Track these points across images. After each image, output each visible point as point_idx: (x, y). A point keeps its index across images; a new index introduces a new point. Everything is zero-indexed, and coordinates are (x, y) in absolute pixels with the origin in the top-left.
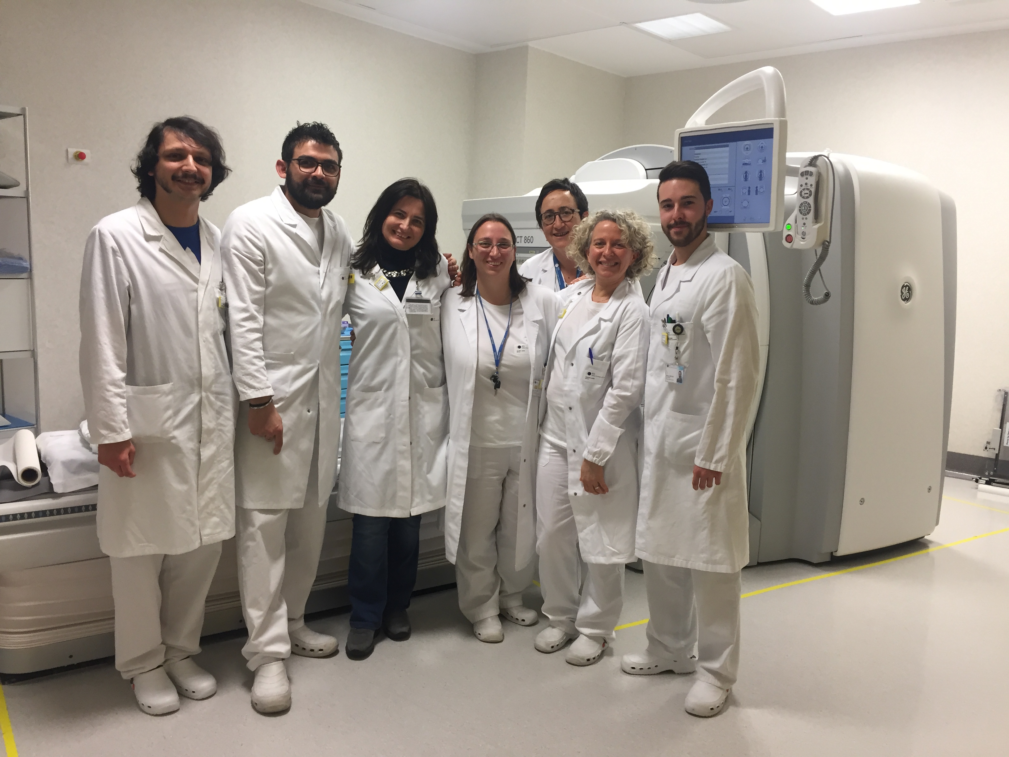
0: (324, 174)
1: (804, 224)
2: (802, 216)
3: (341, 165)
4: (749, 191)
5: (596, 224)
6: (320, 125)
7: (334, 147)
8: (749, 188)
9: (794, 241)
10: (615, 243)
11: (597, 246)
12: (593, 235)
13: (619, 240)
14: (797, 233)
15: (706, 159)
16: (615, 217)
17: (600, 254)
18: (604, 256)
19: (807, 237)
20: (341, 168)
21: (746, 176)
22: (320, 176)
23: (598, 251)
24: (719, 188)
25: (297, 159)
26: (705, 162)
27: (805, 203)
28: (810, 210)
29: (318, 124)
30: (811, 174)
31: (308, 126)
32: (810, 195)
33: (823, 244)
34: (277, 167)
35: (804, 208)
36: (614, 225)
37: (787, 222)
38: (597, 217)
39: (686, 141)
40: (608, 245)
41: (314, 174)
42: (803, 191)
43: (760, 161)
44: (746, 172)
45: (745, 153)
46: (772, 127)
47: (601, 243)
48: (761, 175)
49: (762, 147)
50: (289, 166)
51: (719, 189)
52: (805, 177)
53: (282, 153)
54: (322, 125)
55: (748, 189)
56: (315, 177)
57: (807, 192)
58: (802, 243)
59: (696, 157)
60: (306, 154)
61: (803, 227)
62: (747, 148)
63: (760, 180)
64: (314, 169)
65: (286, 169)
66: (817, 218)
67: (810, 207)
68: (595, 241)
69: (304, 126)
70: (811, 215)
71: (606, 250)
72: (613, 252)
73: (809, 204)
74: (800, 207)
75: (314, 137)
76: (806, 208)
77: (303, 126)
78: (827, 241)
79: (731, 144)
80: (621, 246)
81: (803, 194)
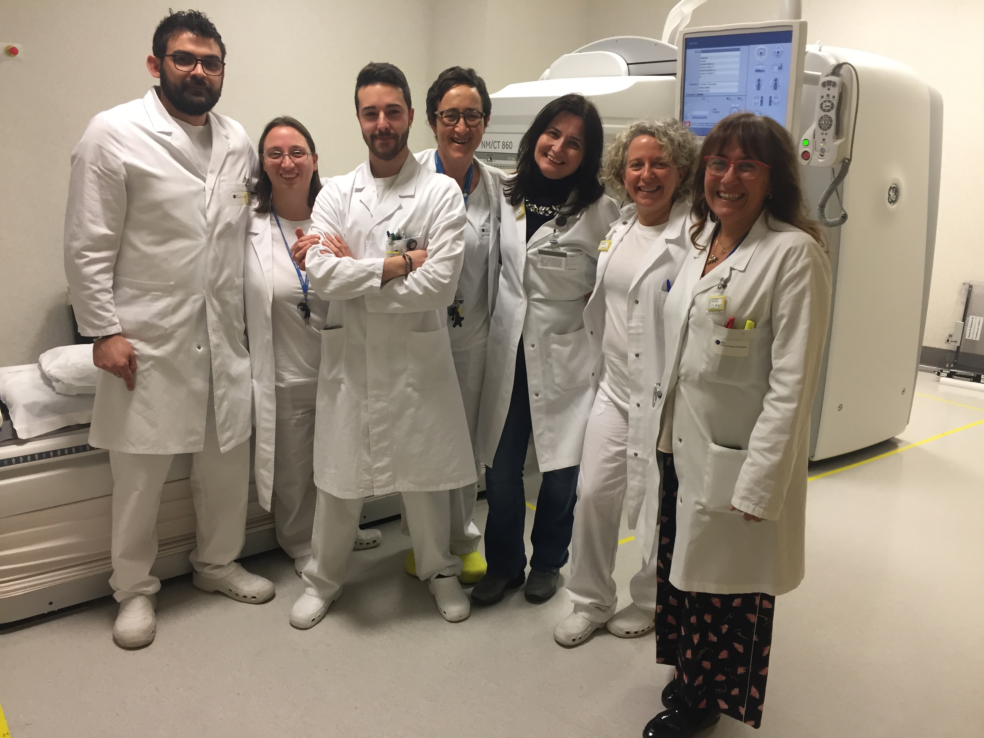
0: (204, 72)
1: (824, 140)
2: (821, 131)
3: (224, 62)
4: (762, 101)
5: (631, 141)
6: (197, 13)
7: (215, 40)
8: (762, 97)
9: (811, 158)
10: (655, 163)
11: (633, 168)
12: (628, 154)
13: (660, 158)
14: (815, 149)
15: (713, 64)
16: (653, 130)
17: (638, 178)
18: (643, 180)
19: (826, 154)
20: (225, 66)
21: (759, 84)
22: (200, 75)
23: (636, 173)
24: (728, 97)
25: (171, 55)
26: (713, 67)
27: (826, 116)
28: (831, 125)
29: (195, 13)
30: (834, 84)
31: (183, 15)
32: (832, 108)
33: (843, 161)
34: (148, 64)
35: (825, 122)
36: (652, 140)
37: (805, 137)
38: (631, 132)
39: (691, 43)
40: (647, 165)
41: (193, 73)
42: (824, 104)
43: (776, 68)
44: (759, 80)
45: (758, 58)
46: (790, 30)
47: (639, 164)
48: (776, 84)
49: (778, 52)
50: (162, 63)
51: (727, 99)
52: (827, 87)
53: (153, 47)
54: (200, 14)
55: (760, 99)
56: (194, 77)
57: (828, 104)
58: (820, 161)
59: (702, 61)
60: (181, 48)
61: (822, 143)
62: (761, 53)
63: (774, 89)
64: (193, 66)
65: (159, 67)
66: (838, 133)
67: (831, 121)
68: (630, 161)
69: (179, 14)
70: (832, 130)
71: (645, 172)
72: (653, 173)
73: (830, 118)
74: (819, 121)
75: (192, 29)
76: (827, 122)
77: (176, 15)
78: (848, 159)
79: (743, 48)
80: (663, 165)
81: (824, 106)
